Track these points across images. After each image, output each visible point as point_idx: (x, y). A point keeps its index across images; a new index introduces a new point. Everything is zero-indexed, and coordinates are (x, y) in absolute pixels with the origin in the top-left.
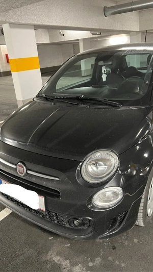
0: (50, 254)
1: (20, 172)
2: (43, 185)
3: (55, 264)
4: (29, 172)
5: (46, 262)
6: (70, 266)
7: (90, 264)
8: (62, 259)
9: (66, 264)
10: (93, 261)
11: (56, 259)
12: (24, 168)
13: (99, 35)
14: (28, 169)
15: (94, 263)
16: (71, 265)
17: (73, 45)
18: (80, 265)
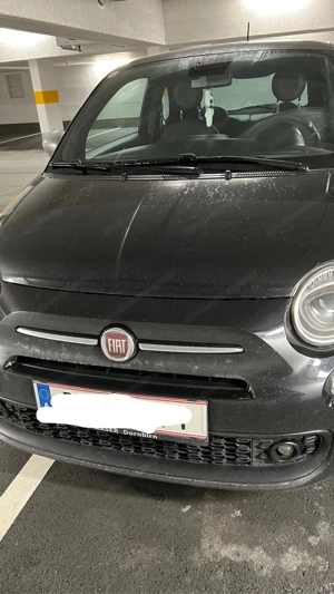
0: (205, 544)
1: (112, 354)
2: (194, 373)
3: (232, 564)
4: (141, 346)
5: (210, 568)
6: (270, 559)
7: (313, 540)
8: (243, 549)
9: (257, 556)
10: (313, 532)
11: (228, 552)
12: (130, 338)
13: (77, 52)
14: (138, 341)
15: (318, 535)
16: (273, 555)
17: (7, 77)
18: (290, 549)
